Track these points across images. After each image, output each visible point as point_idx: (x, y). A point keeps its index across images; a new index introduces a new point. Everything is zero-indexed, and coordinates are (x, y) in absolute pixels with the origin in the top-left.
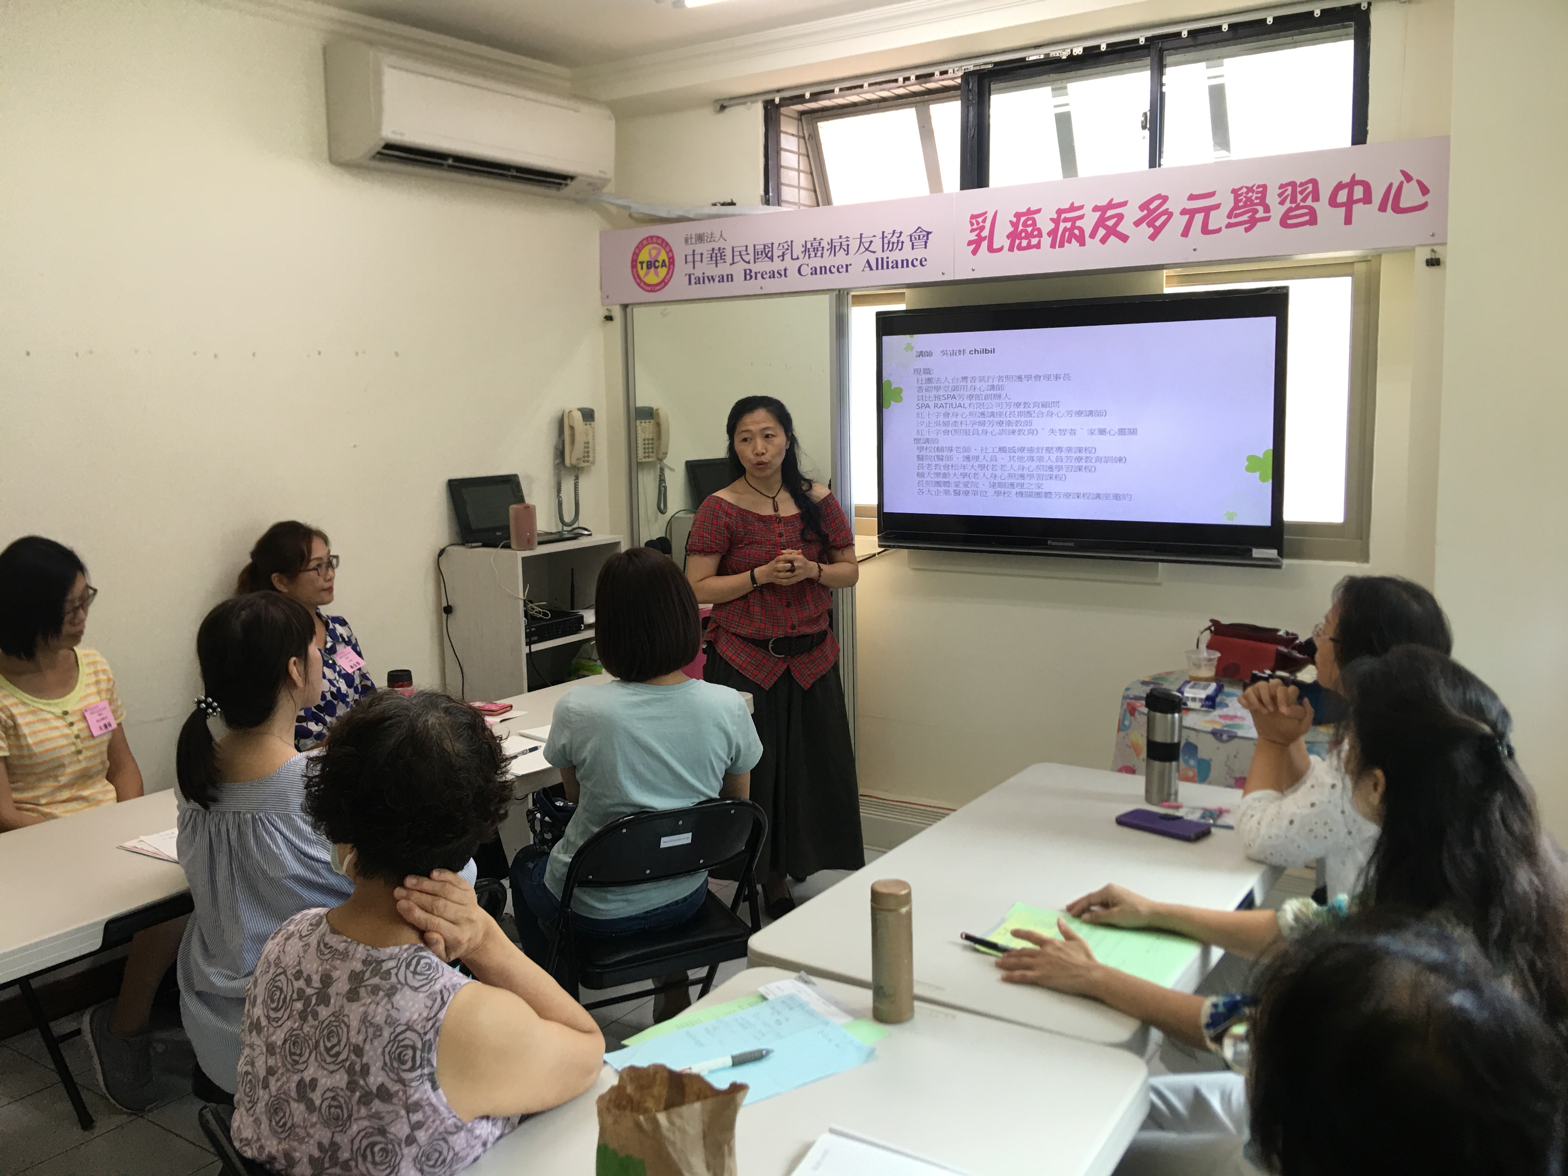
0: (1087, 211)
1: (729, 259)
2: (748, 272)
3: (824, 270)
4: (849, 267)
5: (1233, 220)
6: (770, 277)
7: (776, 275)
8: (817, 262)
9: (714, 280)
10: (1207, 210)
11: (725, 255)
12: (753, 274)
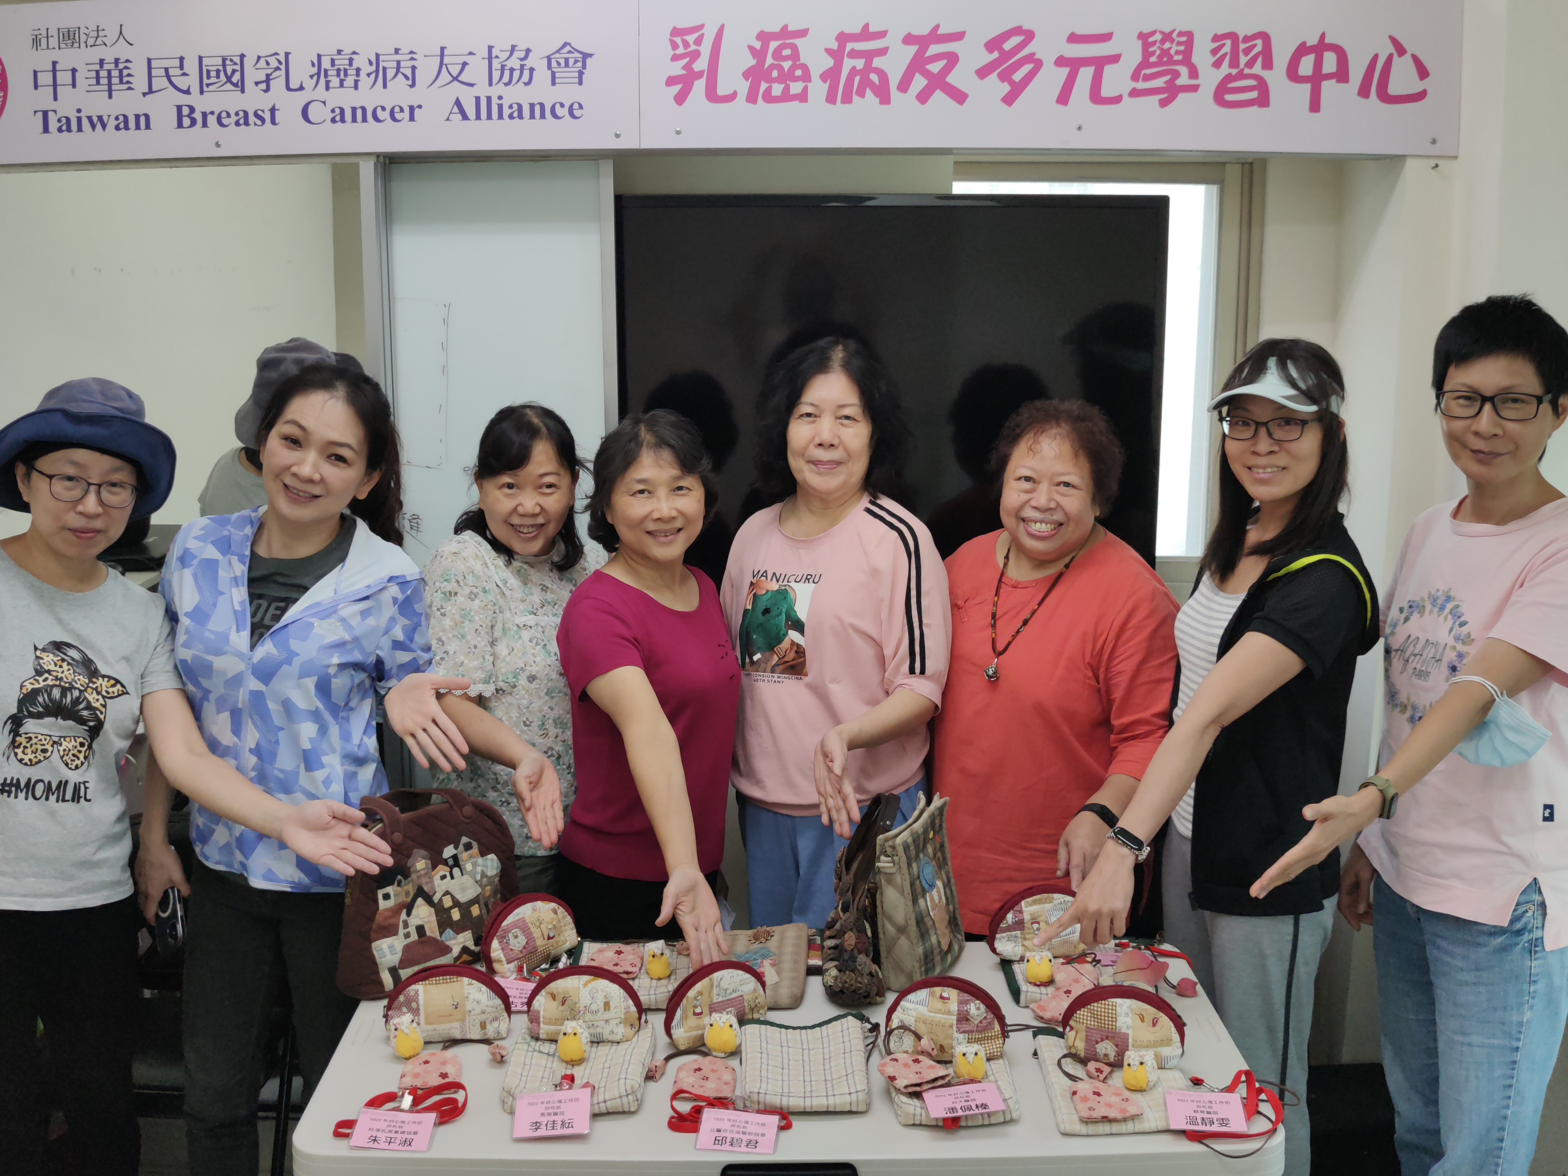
0: (892, 42)
1: (139, 82)
2: (186, 111)
3: (360, 114)
4: (417, 111)
5: (1141, 85)
6: (237, 124)
7: (252, 119)
8: (346, 98)
9: (104, 126)
10: (1098, 64)
11: (129, 75)
12: (198, 116)
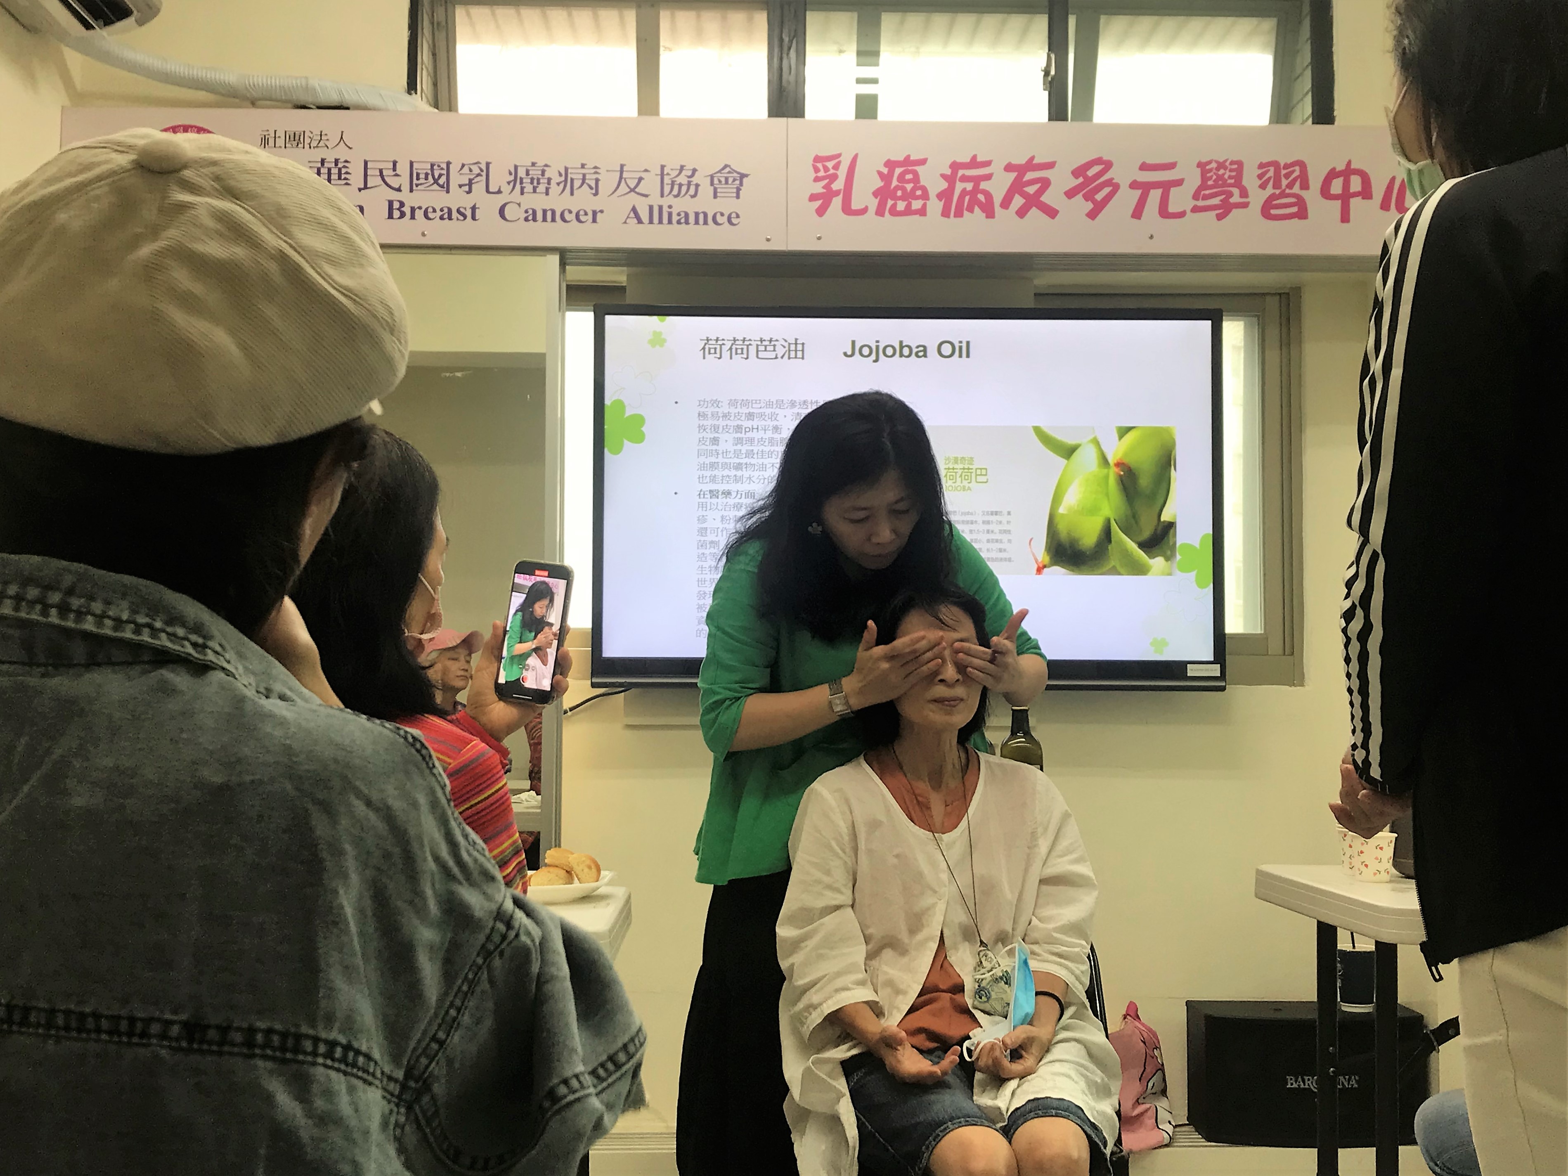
0: (997, 169)
1: (357, 179)
2: (396, 205)
3: (550, 216)
4: (599, 215)
5: (1201, 203)
6: (442, 218)
7: (455, 215)
8: (538, 202)
10: (1166, 187)
11: (347, 173)
12: (407, 210)
